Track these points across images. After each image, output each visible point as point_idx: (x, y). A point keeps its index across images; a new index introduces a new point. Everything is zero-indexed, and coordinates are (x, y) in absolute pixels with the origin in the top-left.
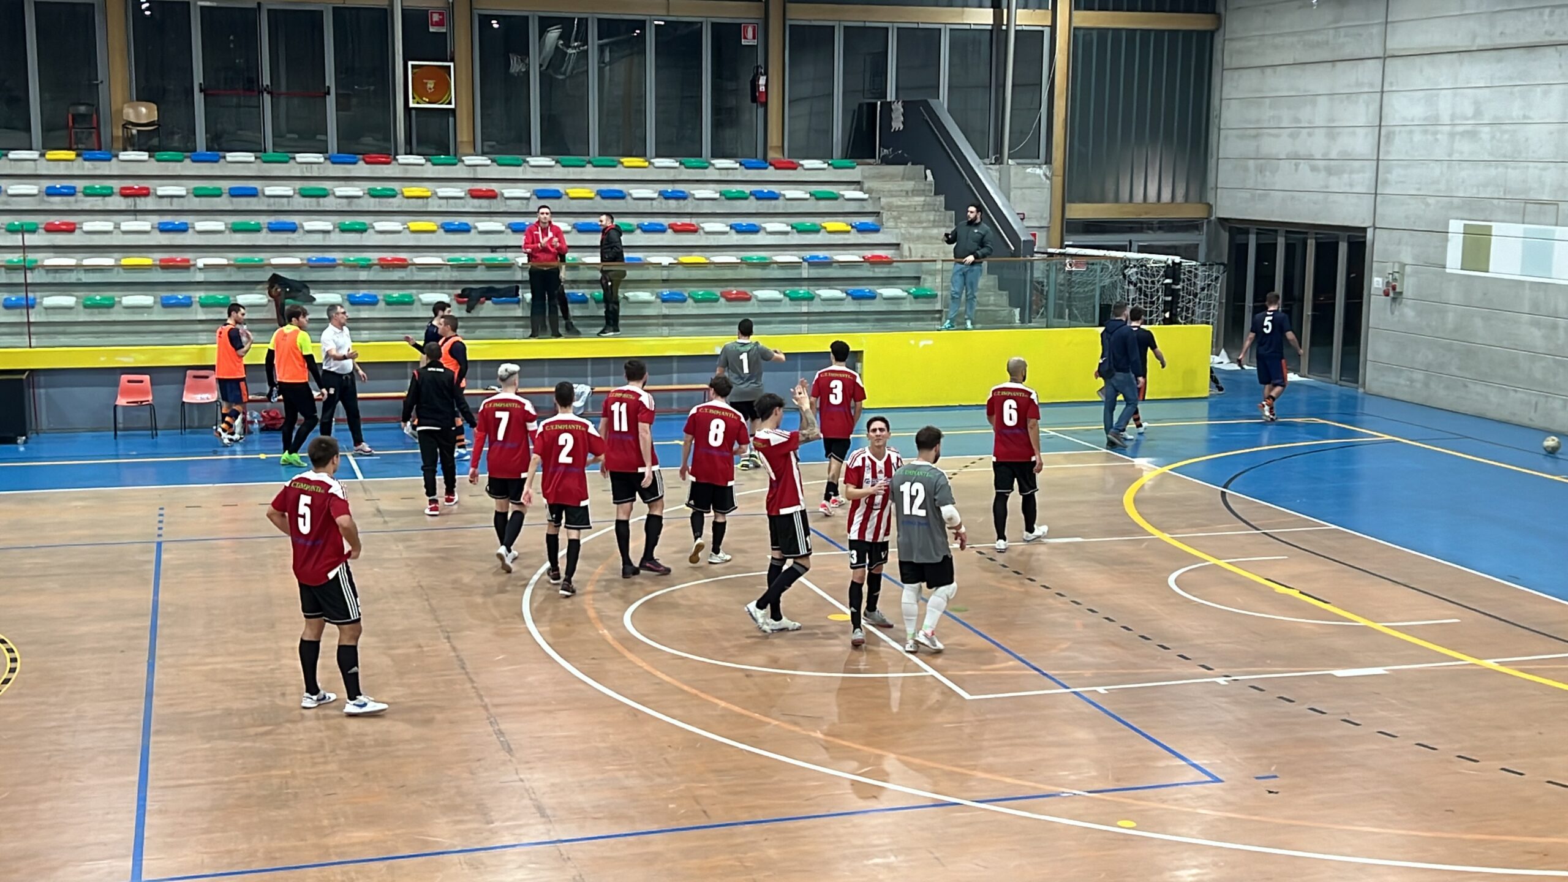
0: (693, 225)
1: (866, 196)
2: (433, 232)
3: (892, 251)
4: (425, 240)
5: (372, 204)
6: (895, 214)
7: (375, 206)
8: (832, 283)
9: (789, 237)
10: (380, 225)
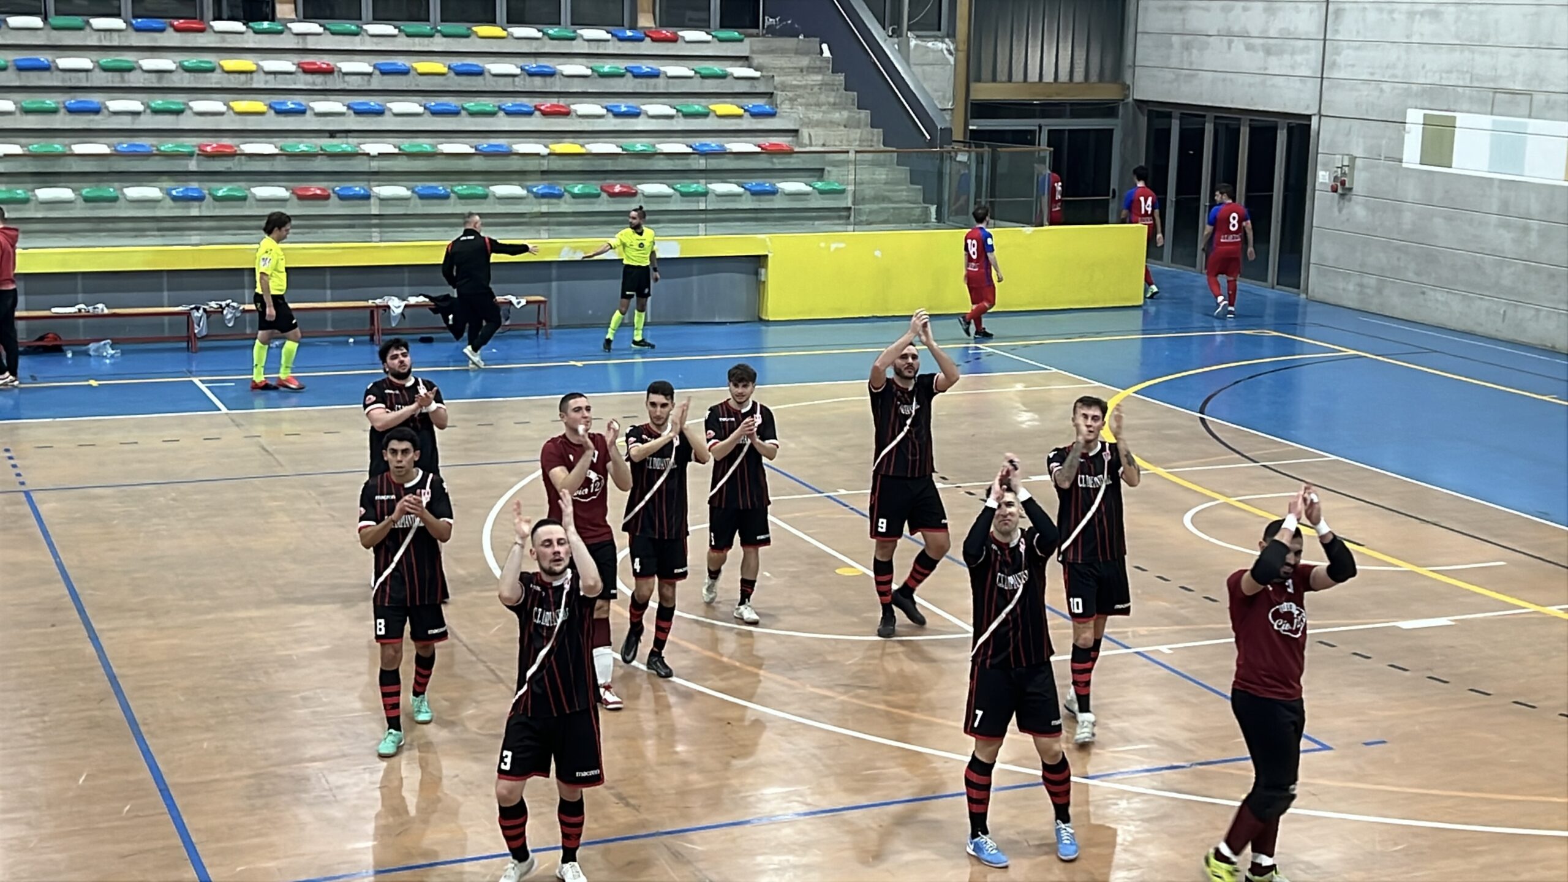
0: (562, 107)
1: (758, 74)
2: (262, 114)
3: (790, 139)
4: (252, 124)
5: (187, 80)
6: (790, 94)
7: (189, 83)
8: (725, 175)
9: (674, 121)
10: (199, 105)
